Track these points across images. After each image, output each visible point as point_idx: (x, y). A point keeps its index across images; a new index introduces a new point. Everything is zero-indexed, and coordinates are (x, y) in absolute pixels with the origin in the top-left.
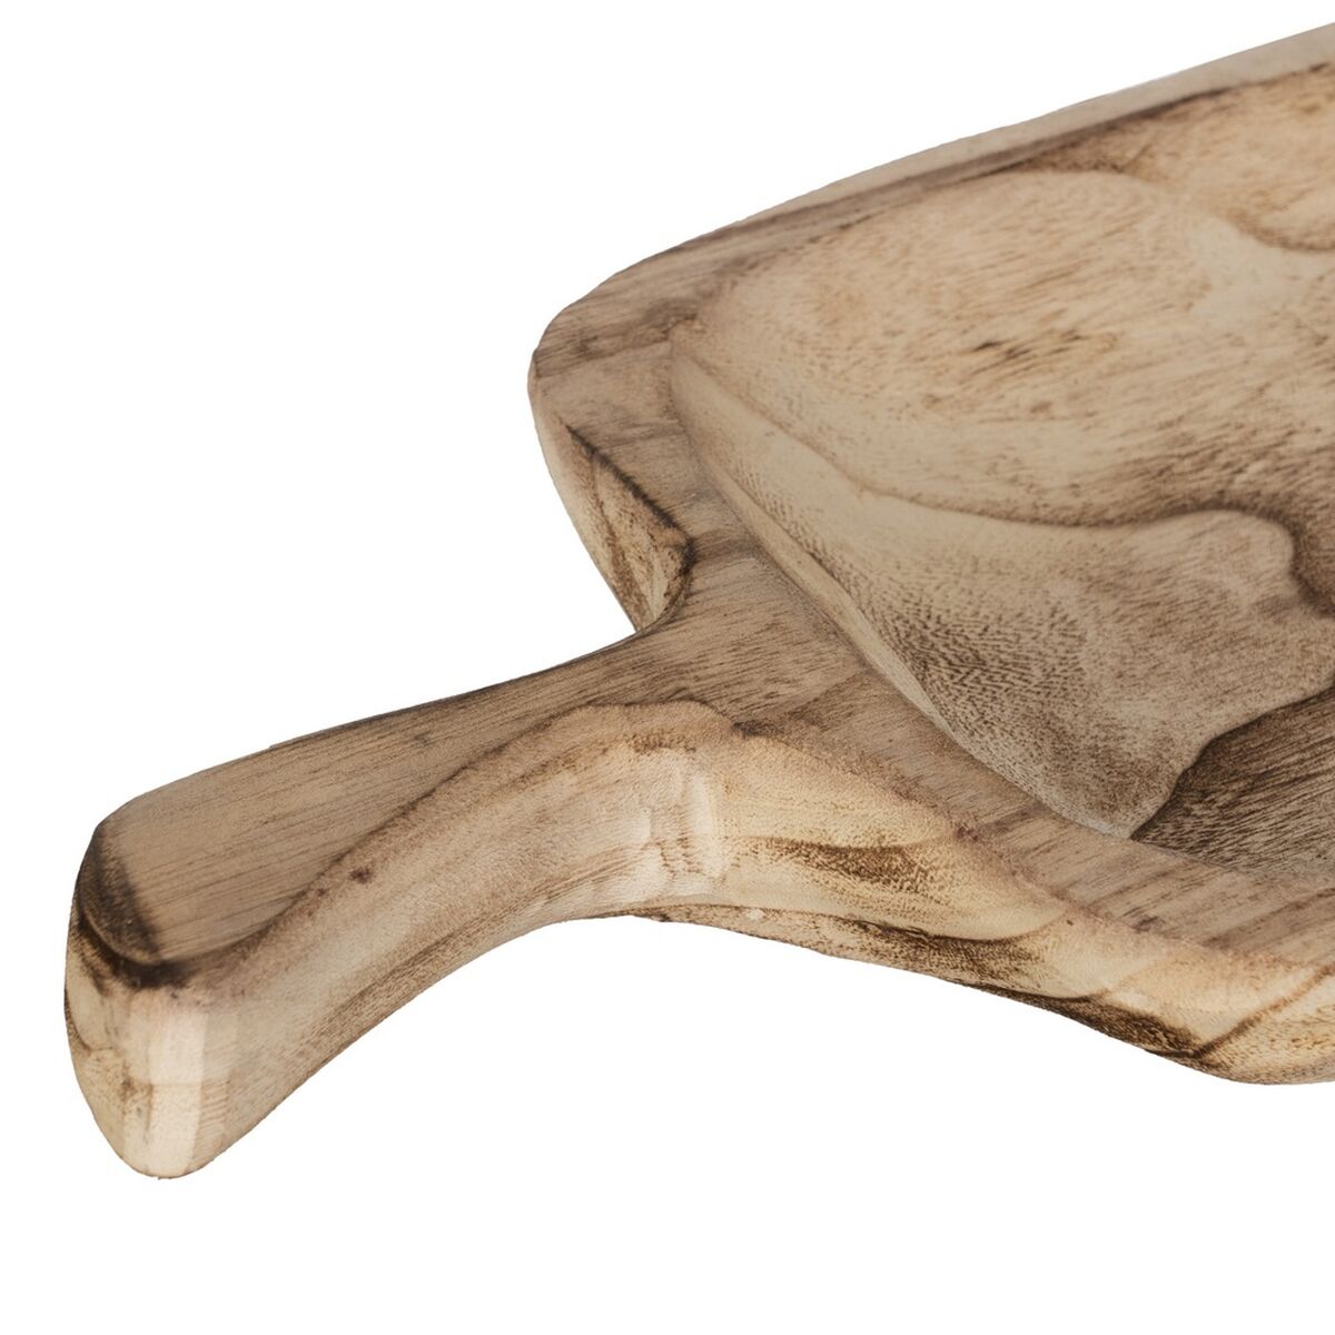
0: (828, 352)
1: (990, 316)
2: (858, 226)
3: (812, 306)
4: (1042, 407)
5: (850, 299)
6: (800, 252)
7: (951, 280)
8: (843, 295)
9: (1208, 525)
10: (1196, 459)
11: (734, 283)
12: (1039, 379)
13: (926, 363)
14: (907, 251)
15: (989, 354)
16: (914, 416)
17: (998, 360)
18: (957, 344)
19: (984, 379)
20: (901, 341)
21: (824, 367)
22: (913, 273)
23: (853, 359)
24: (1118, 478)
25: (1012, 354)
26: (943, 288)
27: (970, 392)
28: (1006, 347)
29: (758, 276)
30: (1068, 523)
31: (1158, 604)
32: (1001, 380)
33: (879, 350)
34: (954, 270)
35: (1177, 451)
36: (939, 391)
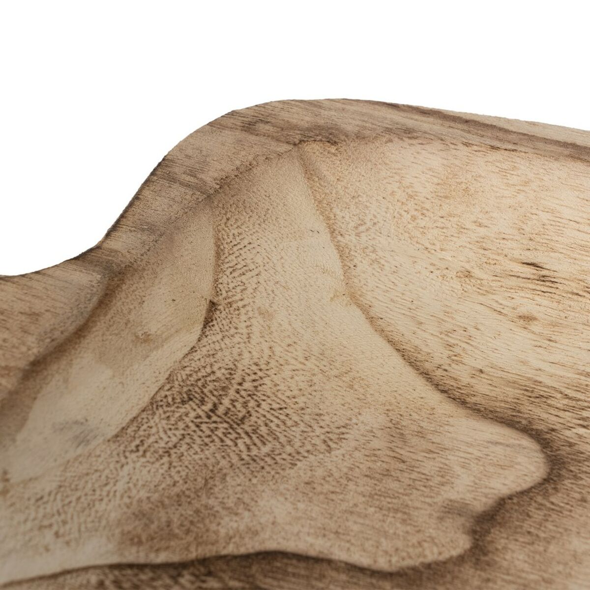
0: (425, 212)
1: (553, 250)
2: (503, 152)
3: (436, 180)
4: (528, 319)
5: (466, 190)
6: (453, 146)
7: (545, 217)
8: (464, 186)
9: (512, 441)
10: (573, 403)
11: (391, 141)
12: (545, 302)
13: (486, 252)
14: (526, 183)
15: (529, 271)
16: (443, 276)
17: (532, 277)
18: (516, 254)
19: (513, 282)
20: (482, 231)
21: (414, 218)
22: (521, 197)
23: (439, 224)
24: (512, 383)
25: (543, 279)
26: (534, 217)
27: (494, 284)
28: (544, 272)
29: (411, 145)
30: (440, 387)
31: (404, 462)
32: (522, 289)
33: (462, 229)
34: (552, 211)
35: (568, 392)
36: (477, 272)
